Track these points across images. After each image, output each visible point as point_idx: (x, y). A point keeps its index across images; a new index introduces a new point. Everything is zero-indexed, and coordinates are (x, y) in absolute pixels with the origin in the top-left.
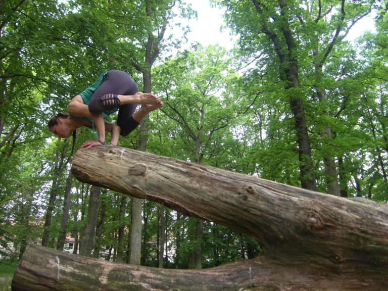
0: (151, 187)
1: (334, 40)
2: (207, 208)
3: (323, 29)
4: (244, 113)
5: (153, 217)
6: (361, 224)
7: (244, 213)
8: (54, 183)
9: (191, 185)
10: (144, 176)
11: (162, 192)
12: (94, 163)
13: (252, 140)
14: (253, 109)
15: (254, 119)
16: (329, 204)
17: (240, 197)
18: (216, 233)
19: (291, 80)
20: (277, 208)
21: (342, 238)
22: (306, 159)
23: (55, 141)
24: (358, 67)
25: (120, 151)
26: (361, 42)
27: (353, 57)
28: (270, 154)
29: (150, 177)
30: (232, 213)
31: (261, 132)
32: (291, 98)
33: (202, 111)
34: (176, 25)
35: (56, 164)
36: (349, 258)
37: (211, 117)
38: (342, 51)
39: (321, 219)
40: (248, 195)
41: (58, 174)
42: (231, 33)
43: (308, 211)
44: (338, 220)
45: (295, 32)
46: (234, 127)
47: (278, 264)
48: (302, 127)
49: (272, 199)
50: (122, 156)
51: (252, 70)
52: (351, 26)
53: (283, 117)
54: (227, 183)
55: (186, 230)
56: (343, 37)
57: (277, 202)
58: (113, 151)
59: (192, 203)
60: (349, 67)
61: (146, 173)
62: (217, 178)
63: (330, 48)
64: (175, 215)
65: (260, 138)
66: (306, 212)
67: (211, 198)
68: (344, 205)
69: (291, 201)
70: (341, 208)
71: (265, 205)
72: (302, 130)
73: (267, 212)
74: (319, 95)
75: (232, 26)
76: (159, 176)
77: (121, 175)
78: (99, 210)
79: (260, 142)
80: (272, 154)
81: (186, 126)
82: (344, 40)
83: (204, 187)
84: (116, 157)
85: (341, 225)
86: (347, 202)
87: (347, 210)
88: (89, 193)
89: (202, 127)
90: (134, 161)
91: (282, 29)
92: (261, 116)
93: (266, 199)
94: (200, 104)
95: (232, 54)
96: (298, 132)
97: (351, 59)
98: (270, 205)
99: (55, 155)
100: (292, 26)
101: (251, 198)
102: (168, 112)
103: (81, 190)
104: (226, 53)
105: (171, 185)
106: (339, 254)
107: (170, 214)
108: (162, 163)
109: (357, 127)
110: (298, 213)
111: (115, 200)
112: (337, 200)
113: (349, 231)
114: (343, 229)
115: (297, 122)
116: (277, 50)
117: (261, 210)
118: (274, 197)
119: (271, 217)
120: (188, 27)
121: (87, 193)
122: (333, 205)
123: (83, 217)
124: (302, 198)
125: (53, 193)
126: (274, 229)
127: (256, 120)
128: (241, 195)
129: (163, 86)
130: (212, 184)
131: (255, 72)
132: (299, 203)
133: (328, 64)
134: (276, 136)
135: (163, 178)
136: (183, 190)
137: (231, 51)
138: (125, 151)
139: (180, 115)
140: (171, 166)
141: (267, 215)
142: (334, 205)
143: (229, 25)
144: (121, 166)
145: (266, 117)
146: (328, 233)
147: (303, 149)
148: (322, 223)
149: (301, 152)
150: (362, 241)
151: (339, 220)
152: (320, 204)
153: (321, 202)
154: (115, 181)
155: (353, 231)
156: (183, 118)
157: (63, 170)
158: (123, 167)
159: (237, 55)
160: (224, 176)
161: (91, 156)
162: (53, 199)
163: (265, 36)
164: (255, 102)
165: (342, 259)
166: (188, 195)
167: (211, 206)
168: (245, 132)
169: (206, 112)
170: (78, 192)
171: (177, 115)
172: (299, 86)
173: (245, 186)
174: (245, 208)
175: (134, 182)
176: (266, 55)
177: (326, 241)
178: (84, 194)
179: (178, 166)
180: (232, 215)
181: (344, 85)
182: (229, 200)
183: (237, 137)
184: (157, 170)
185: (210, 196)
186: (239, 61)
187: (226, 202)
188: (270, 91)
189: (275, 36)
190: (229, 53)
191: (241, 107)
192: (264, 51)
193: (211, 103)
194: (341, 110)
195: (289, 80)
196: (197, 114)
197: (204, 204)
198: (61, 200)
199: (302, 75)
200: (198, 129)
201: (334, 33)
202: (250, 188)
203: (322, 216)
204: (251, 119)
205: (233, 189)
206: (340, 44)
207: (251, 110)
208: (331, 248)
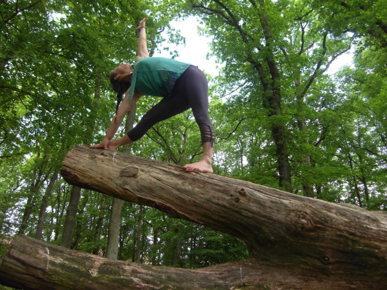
0: (142, 188)
1: (315, 73)
2: (199, 210)
3: (305, 62)
4: (226, 139)
5: (129, 240)
6: (349, 227)
7: (236, 215)
8: (29, 201)
9: (183, 187)
10: (135, 178)
11: (153, 194)
12: (84, 165)
13: (233, 166)
14: (235, 135)
15: (236, 146)
16: (318, 207)
17: (232, 199)
18: (193, 259)
19: (274, 108)
20: (268, 210)
21: (331, 239)
22: (286, 186)
23: (33, 157)
24: (337, 100)
25: (112, 153)
26: (340, 76)
27: (332, 90)
28: (251, 179)
29: (142, 179)
30: (223, 215)
31: (242, 159)
32: (273, 124)
33: (185, 136)
34: (164, 49)
35: (33, 181)
36: (338, 260)
37: (194, 141)
38: (323, 84)
39: (312, 221)
40: (240, 197)
41: (34, 192)
42: (217, 61)
43: (298, 213)
44: (327, 222)
45: (279, 63)
46: (216, 153)
47: (268, 265)
48: (282, 154)
49: (264, 202)
50: (114, 159)
51: (236, 97)
52: (332, 61)
53: (264, 145)
54: (219, 186)
55: (162, 255)
56: (324, 71)
57: (268, 204)
58: (105, 153)
59: (183, 205)
60: (328, 99)
61: (138, 174)
62: (210, 181)
63: (311, 80)
64: (151, 239)
65: (240, 164)
66: (297, 214)
67: (203, 200)
68: (333, 209)
69: (282, 203)
70: (330, 211)
71: (256, 207)
72: (283, 157)
73: (258, 214)
74: (300, 124)
75: (218, 54)
76: (151, 178)
77: (111, 177)
78: (74, 231)
79: (241, 168)
80: (253, 179)
81: (168, 150)
82: (324, 74)
83: (197, 189)
84: (107, 159)
85: (331, 227)
86: (336, 207)
87: (336, 214)
88: (65, 212)
89: (184, 151)
90: (126, 164)
91: (267, 59)
92: (242, 143)
93: (258, 202)
94: (183, 128)
95: (217, 81)
96: (279, 159)
97: (331, 92)
98: (261, 207)
99: (32, 172)
100: (276, 57)
101: (243, 200)
102: (151, 135)
103: (56, 209)
104: (211, 80)
105: (163, 187)
106: (328, 256)
107: (147, 239)
108: (154, 166)
109: (335, 158)
110: (289, 215)
111: (91, 221)
112: (326, 204)
113: (338, 233)
114: (332, 231)
115: (278, 149)
116: (261, 79)
117: (252, 212)
118: (265, 200)
119: (263, 219)
120: (175, 52)
121: (62, 213)
122: (322, 208)
123: (56, 238)
124: (293, 201)
125: (28, 210)
126: (265, 230)
127: (237, 147)
128: (233, 197)
129: (147, 108)
130: (204, 186)
131: (239, 99)
132: (290, 205)
133: (309, 96)
134: (256, 163)
135: (155, 180)
136: (175, 192)
137: (216, 78)
138: (117, 154)
139: (162, 137)
140: (164, 168)
141: (258, 217)
142: (324, 208)
143: (215, 53)
144: (112, 168)
145: (248, 144)
146: (318, 235)
147: (283, 176)
148: (312, 225)
149: (281, 178)
150: (350, 243)
151: (329, 222)
152: (311, 207)
153: (311, 205)
154: (106, 183)
155: (341, 233)
156: (165, 141)
157: (39, 188)
158: (114, 169)
159: (222, 82)
160: (217, 180)
161: (82, 158)
162: (27, 217)
163: (250, 65)
164: (238, 129)
165: (331, 260)
166: (180, 197)
167: (202, 207)
168: (226, 158)
169: (189, 136)
170: (53, 211)
171: (160, 138)
172: (282, 114)
173: (237, 189)
174: (237, 209)
175: (126, 183)
176: (250, 83)
177: (316, 242)
178: (60, 213)
179: (171, 169)
180: (223, 217)
181: (323, 117)
182: (221, 202)
183: (218, 162)
184: (149, 172)
185: (202, 197)
186: (223, 88)
187: (218, 204)
188: (253, 118)
189: (260, 65)
190: (214, 80)
191: (224, 133)
192: (249, 79)
193: (194, 128)
194: (320, 140)
195: (272, 108)
196: (180, 138)
197: (195, 206)
198: (35, 219)
199: (284, 104)
200: (180, 152)
201: (315, 67)
202: (243, 190)
203: (312, 218)
204: (232, 146)
205: (225, 191)
206: (321, 77)
207: (233, 136)
208: (321, 249)
